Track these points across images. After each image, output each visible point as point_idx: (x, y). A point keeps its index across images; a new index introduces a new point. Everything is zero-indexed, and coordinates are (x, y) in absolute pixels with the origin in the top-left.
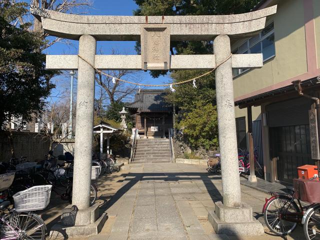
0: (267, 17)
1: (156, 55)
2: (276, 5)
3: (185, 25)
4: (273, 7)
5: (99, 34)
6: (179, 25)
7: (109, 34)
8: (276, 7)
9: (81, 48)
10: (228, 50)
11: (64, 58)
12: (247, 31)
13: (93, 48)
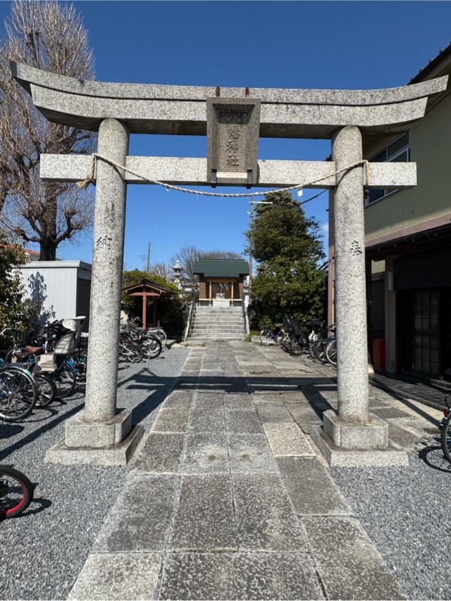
0: (429, 96)
1: (233, 158)
2: (447, 76)
3: (285, 106)
4: (440, 79)
5: (134, 117)
6: (275, 106)
7: (151, 118)
8: (447, 80)
9: (101, 142)
10: (358, 153)
11: (72, 161)
12: (393, 121)
13: (123, 144)
